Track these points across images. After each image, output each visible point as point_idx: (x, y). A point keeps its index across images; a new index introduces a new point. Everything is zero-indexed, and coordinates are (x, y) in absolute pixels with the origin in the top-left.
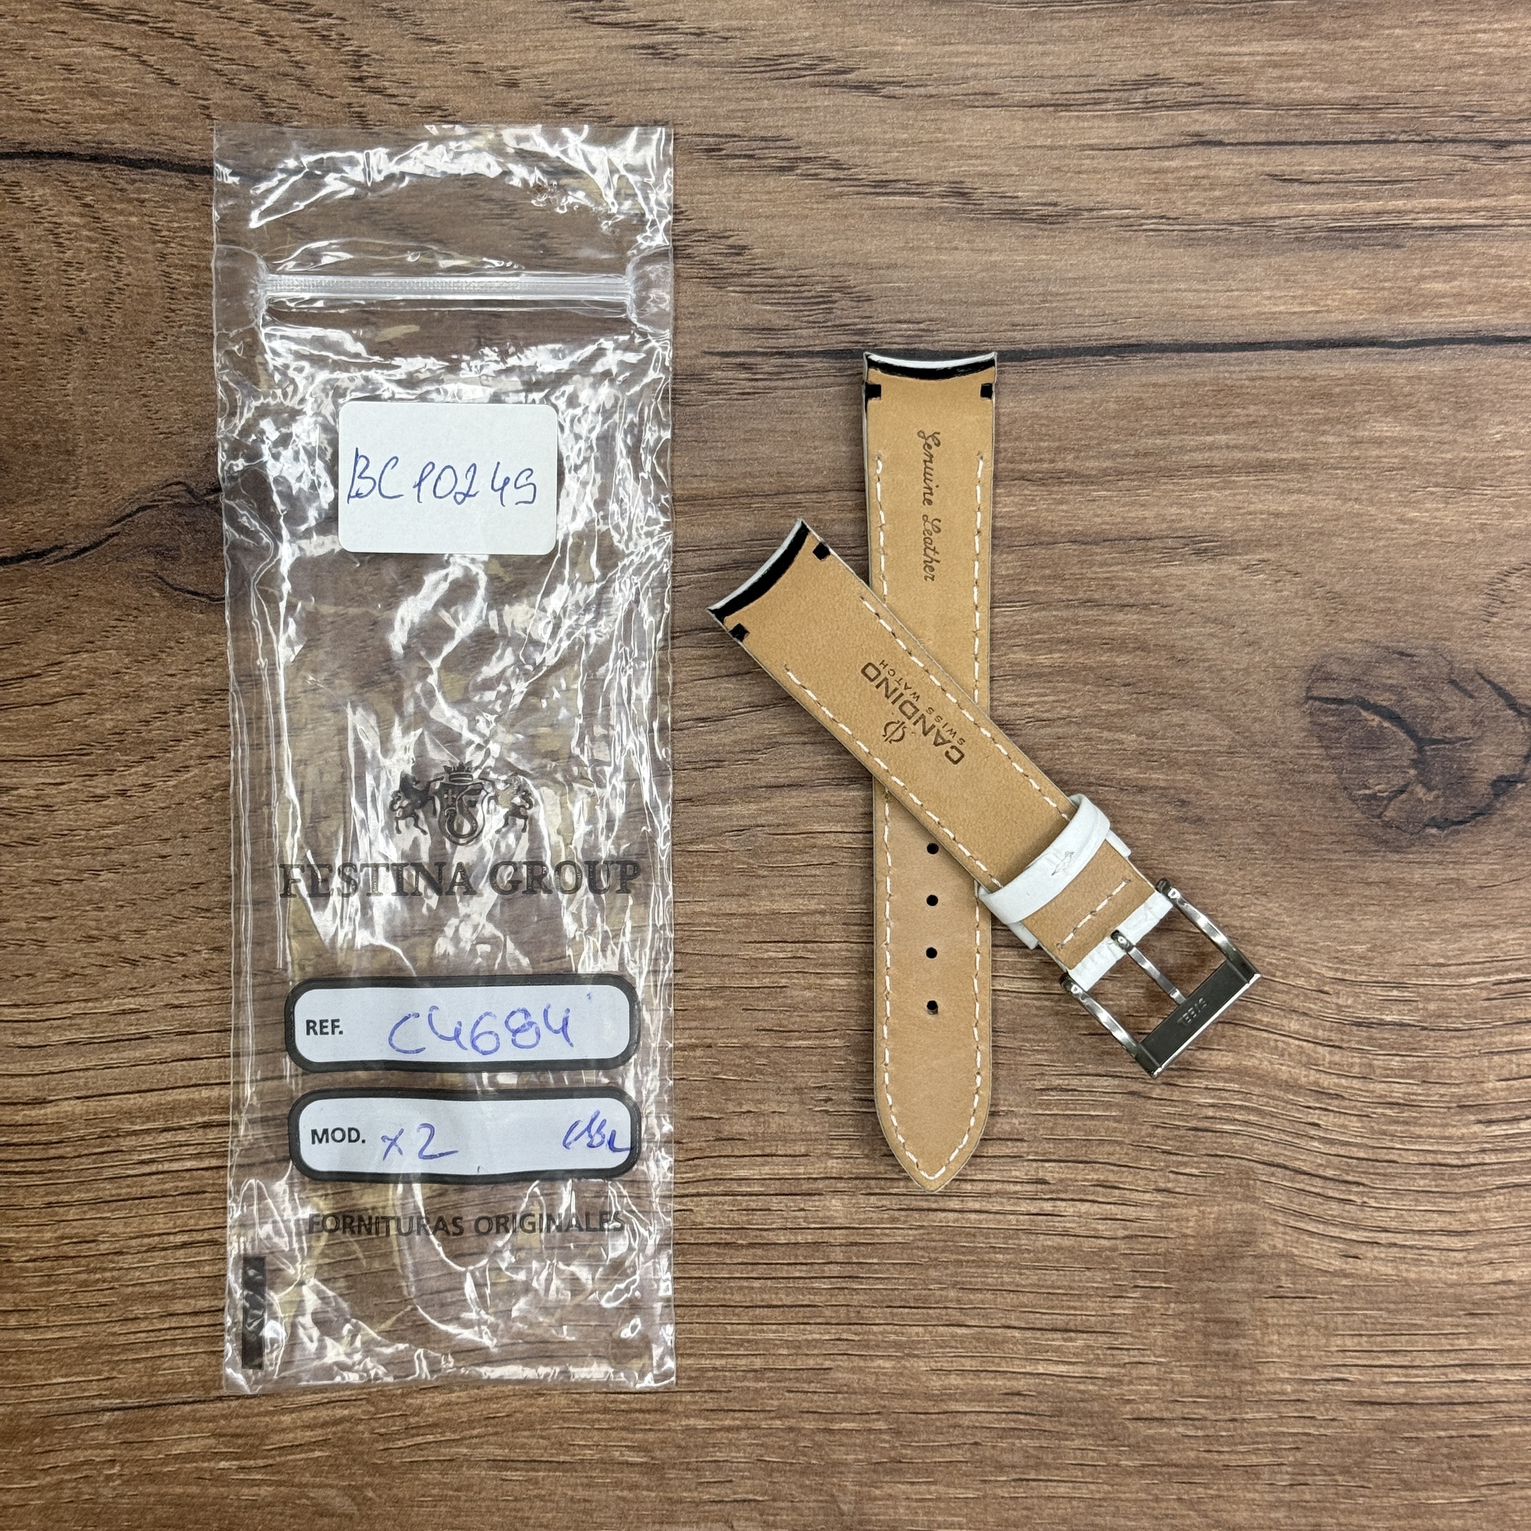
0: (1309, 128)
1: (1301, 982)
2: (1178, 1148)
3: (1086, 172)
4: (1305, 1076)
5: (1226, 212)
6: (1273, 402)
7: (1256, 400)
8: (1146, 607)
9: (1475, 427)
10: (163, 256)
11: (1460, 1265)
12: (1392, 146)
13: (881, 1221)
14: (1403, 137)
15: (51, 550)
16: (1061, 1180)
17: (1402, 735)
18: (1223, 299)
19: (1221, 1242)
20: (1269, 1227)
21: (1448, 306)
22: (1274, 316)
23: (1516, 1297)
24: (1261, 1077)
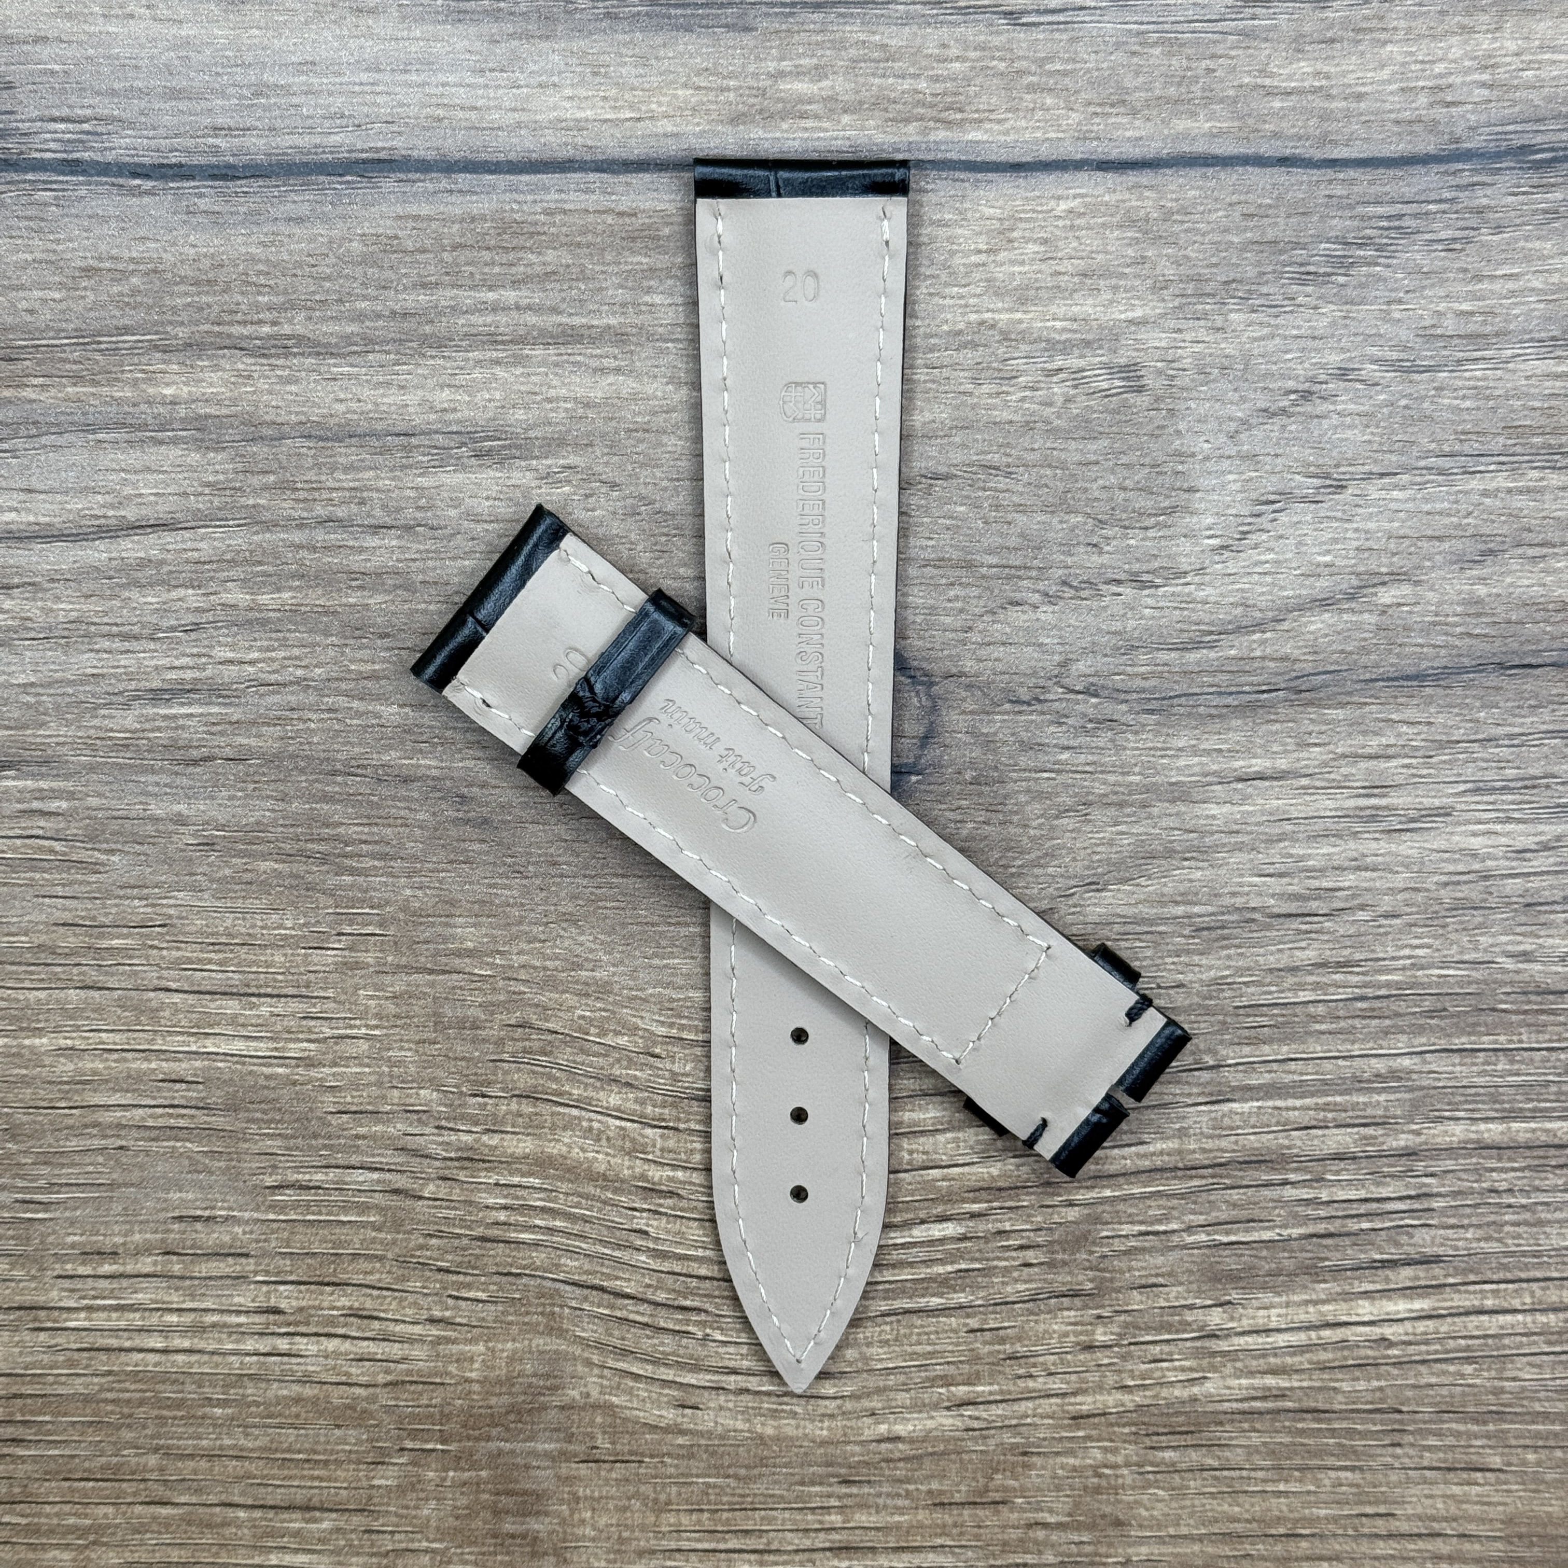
1: (622, 1041)
2: (460, 1264)
4: (626, 1167)
6: (579, 245)
7: (554, 242)
8: (408, 528)
11: (832, 1416)
13: (55, 1365)
16: (301, 1309)
18: (507, 98)
19: (517, 1389)
20: (581, 1369)
21: (817, 117)
22: (580, 126)
23: (906, 1459)
24: (569, 1170)
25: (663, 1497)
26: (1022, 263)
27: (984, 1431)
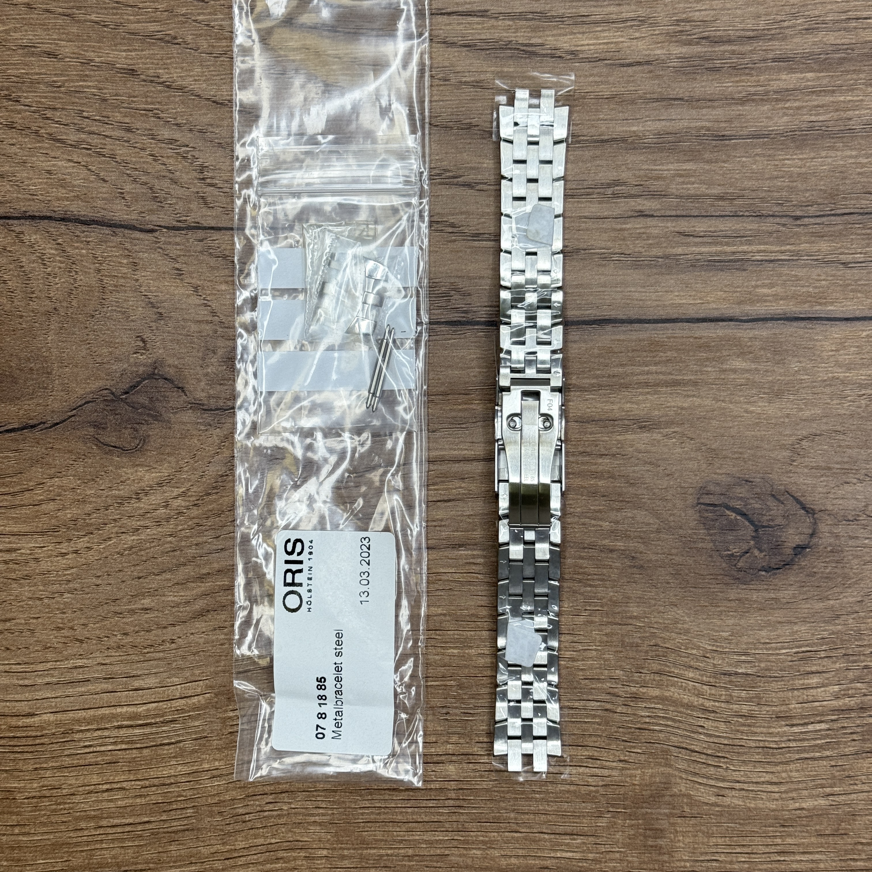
0: (697, 208)
1: (694, 652)
2: (631, 739)
3: (582, 230)
4: (697, 701)
5: (655, 251)
6: (680, 350)
7: (671, 349)
8: (614, 455)
9: (784, 363)
10: (99, 271)
11: (777, 800)
12: (740, 218)
13: (475, 777)
14: (747, 214)
15: (39, 424)
17: (747, 523)
19: (653, 788)
20: (678, 780)
21: (770, 301)
22: (680, 305)
23: (806, 817)
24: (674, 702)
25: (710, 831)
26: (849, 355)
27: (838, 806)
